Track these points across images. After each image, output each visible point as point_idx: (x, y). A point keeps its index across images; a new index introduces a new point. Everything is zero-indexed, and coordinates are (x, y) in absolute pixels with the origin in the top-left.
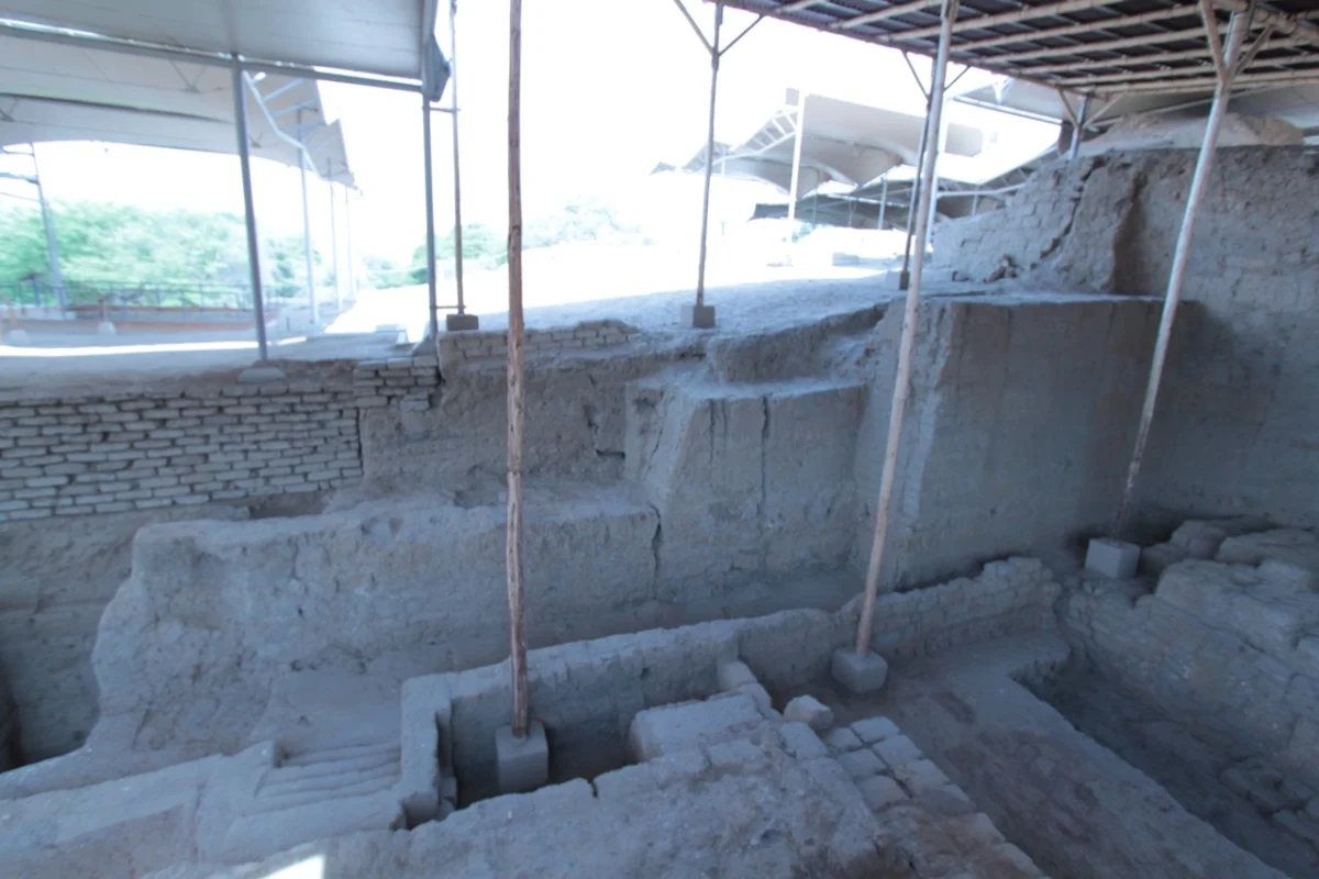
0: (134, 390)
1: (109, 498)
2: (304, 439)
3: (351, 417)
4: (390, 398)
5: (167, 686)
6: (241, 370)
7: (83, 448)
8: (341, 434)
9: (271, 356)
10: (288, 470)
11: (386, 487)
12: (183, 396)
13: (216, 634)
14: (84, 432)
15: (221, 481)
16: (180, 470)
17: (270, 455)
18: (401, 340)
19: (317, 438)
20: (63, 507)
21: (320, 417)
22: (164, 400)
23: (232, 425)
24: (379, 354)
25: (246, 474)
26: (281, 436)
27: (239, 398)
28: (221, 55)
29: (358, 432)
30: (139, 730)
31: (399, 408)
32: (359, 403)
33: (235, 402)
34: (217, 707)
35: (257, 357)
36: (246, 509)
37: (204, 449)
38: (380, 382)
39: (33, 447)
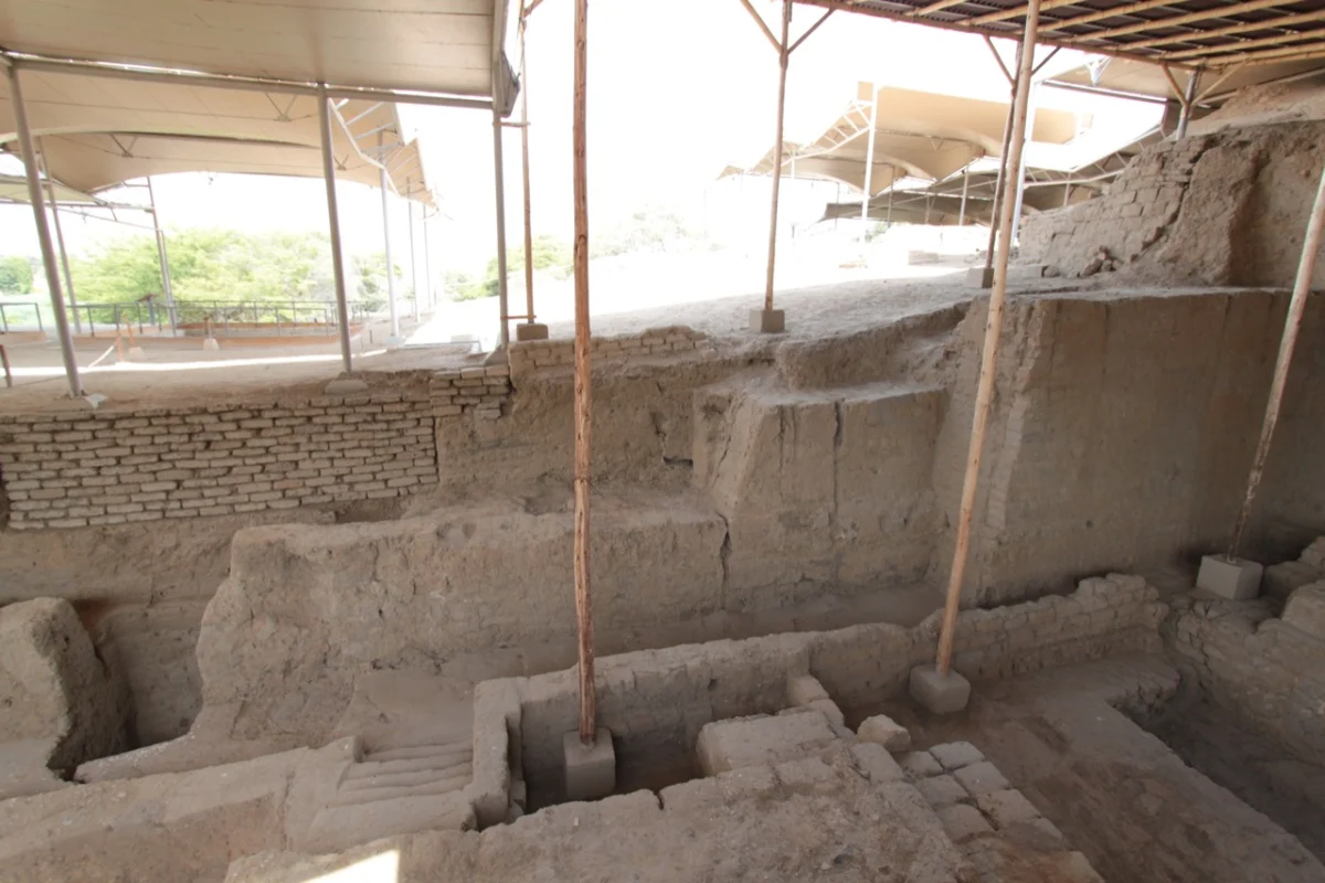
0: (233, 402)
1: (211, 502)
2: (384, 447)
3: (428, 426)
4: (463, 407)
5: (261, 679)
6: (327, 381)
7: (189, 455)
8: (418, 442)
9: (355, 367)
10: (371, 477)
11: (460, 494)
12: (276, 406)
13: (305, 632)
14: (190, 441)
15: (311, 487)
16: (273, 477)
17: (353, 463)
18: (475, 350)
19: (396, 446)
20: (172, 510)
21: (399, 425)
22: (259, 411)
23: (318, 433)
24: (453, 364)
25: (333, 480)
26: (364, 444)
27: (325, 408)
28: (309, 84)
29: (434, 439)
30: (236, 721)
31: (472, 418)
32: (435, 412)
33: (322, 412)
34: (305, 701)
35: (342, 369)
36: (332, 513)
37: (294, 457)
38: (454, 392)
39: (147, 455)
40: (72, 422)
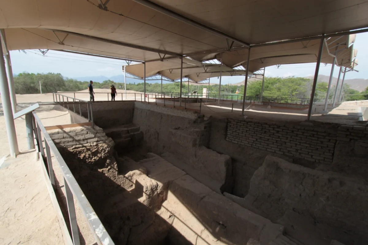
0: (274, 123)
1: (262, 146)
2: (314, 145)
3: (333, 143)
4: (351, 139)
5: (262, 195)
6: (301, 122)
7: (260, 134)
8: (327, 147)
9: (311, 119)
10: (307, 153)
11: (341, 169)
12: (284, 126)
13: (277, 189)
14: (262, 130)
15: (288, 150)
16: (278, 144)
17: (302, 147)
18: (360, 120)
19: (319, 146)
20: (254, 145)
21: (322, 140)
22: (280, 126)
23: (294, 136)
24: (351, 123)
25: (295, 150)
26: (308, 142)
27: (298, 129)
28: (319, 36)
29: (334, 148)
30: (254, 201)
31: (354, 144)
32: (338, 138)
33: (297, 130)
34: (271, 207)
35: (307, 119)
36: (292, 160)
37: (285, 141)
38: (348, 133)
39: (252, 131)
40: (241, 121)
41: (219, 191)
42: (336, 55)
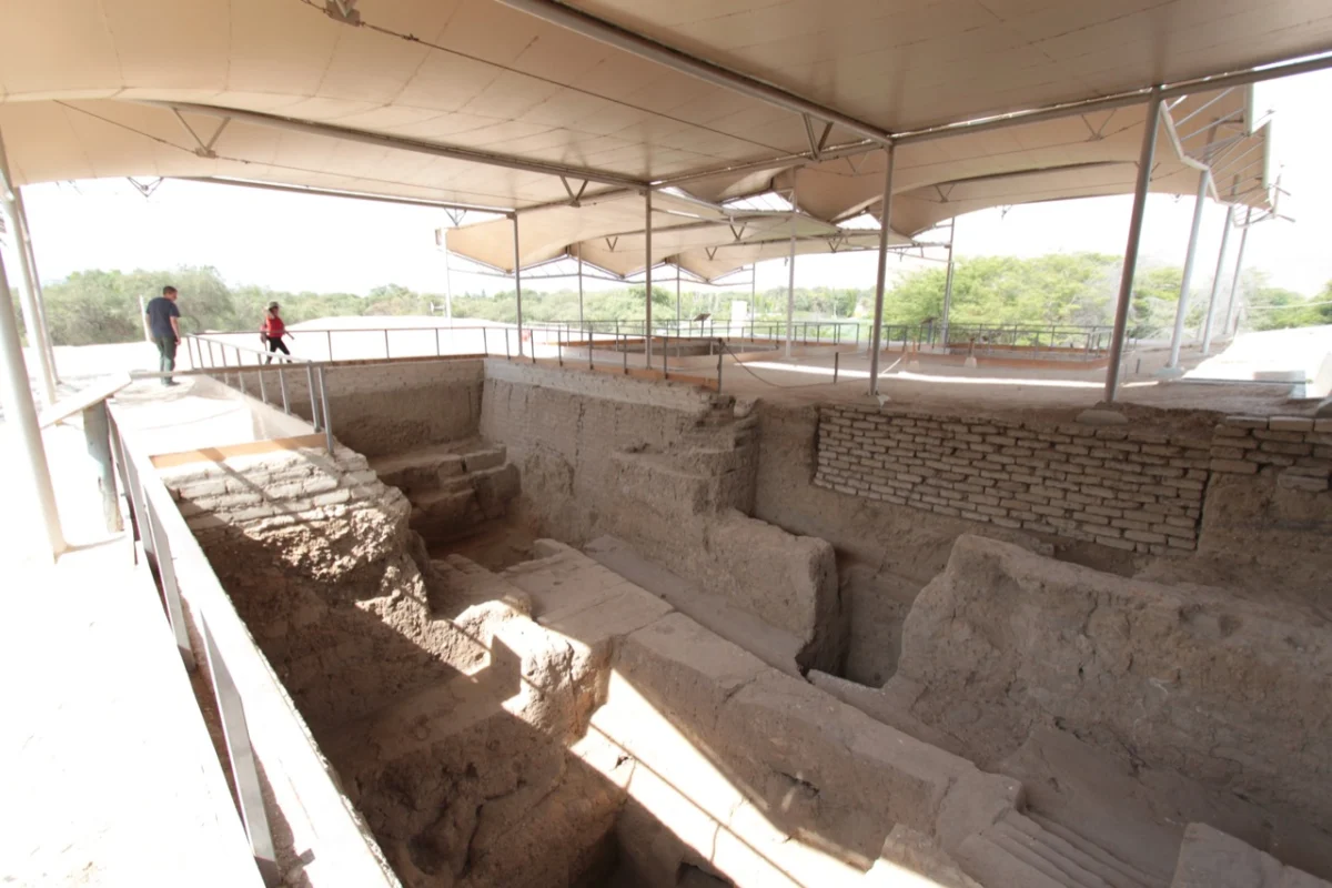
0: (985, 416)
1: (944, 502)
2: (1130, 491)
3: (1198, 480)
4: (1261, 466)
5: (946, 676)
6: (1082, 409)
7: (937, 457)
8: (1178, 496)
9: (1116, 398)
10: (1106, 521)
11: (1225, 574)
12: (1022, 427)
13: (996, 653)
14: (941, 445)
15: (1036, 513)
16: (1003, 494)
17: (1088, 500)
18: (1297, 394)
19: (1147, 494)
20: (914, 500)
21: (1158, 472)
22: (1006, 428)
23: (1059, 461)
24: (1259, 409)
25: (1062, 512)
26: (1106, 483)
27: (1072, 437)
28: (1141, 91)
29: (1203, 498)
30: (917, 700)
31: (1274, 483)
32: (1214, 465)
33: (1068, 440)
34: (979, 718)
35: (1102, 398)
36: (1051, 546)
37: (1028, 479)
38: (1251, 444)
39: (907, 450)
40: (866, 414)
41: (793, 665)
42: (1210, 162)
